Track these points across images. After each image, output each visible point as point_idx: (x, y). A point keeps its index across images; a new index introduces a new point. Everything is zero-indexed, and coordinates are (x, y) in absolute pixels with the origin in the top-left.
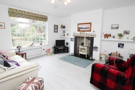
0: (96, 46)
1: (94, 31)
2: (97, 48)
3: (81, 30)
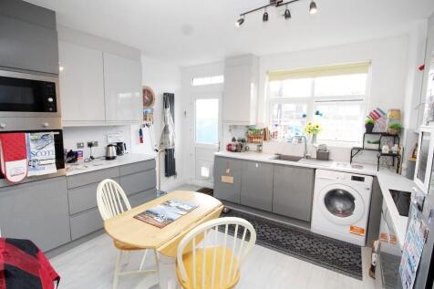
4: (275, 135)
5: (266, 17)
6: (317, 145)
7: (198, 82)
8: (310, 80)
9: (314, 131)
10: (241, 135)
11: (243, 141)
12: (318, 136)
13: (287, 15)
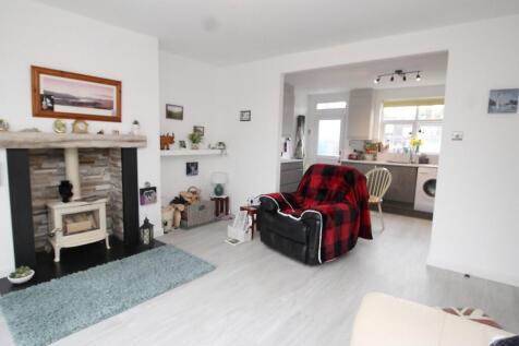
0: (147, 183)
1: (136, 123)
2: (154, 189)
3: (58, 108)
4: (387, 147)
5: (392, 79)
6: (419, 154)
7: (320, 106)
8: (415, 107)
9: (417, 144)
10: (360, 148)
11: (361, 153)
12: (420, 148)
13: (405, 79)
